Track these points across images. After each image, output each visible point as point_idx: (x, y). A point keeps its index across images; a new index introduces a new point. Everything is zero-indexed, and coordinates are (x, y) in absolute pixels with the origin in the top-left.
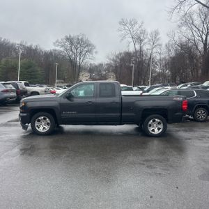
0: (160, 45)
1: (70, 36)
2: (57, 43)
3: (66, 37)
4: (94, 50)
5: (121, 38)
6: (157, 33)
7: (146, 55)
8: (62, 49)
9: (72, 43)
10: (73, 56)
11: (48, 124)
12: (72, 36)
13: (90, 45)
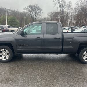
0: (72, 9)
1: (31, 5)
2: (25, 9)
3: (29, 6)
4: (42, 12)
5: (54, 5)
6: (70, 3)
7: (65, 14)
8: (28, 11)
9: (32, 9)
10: (33, 14)
11: (8, 54)
12: (32, 5)
13: (40, 9)
